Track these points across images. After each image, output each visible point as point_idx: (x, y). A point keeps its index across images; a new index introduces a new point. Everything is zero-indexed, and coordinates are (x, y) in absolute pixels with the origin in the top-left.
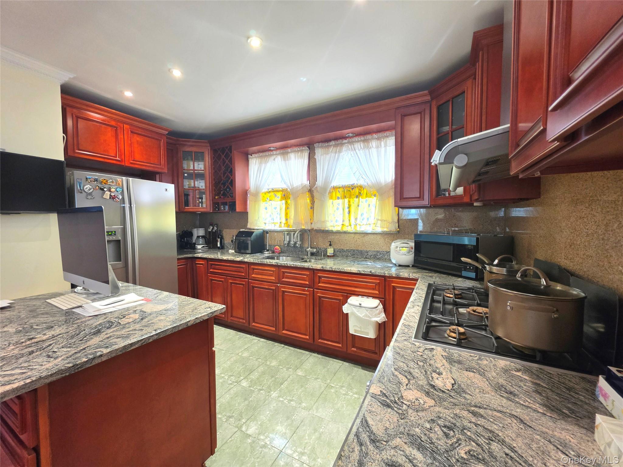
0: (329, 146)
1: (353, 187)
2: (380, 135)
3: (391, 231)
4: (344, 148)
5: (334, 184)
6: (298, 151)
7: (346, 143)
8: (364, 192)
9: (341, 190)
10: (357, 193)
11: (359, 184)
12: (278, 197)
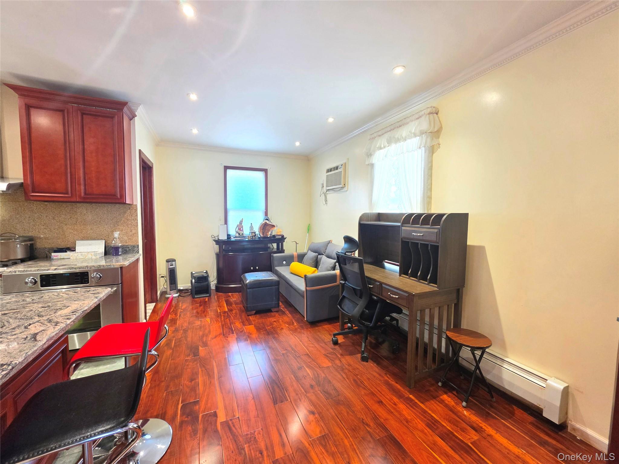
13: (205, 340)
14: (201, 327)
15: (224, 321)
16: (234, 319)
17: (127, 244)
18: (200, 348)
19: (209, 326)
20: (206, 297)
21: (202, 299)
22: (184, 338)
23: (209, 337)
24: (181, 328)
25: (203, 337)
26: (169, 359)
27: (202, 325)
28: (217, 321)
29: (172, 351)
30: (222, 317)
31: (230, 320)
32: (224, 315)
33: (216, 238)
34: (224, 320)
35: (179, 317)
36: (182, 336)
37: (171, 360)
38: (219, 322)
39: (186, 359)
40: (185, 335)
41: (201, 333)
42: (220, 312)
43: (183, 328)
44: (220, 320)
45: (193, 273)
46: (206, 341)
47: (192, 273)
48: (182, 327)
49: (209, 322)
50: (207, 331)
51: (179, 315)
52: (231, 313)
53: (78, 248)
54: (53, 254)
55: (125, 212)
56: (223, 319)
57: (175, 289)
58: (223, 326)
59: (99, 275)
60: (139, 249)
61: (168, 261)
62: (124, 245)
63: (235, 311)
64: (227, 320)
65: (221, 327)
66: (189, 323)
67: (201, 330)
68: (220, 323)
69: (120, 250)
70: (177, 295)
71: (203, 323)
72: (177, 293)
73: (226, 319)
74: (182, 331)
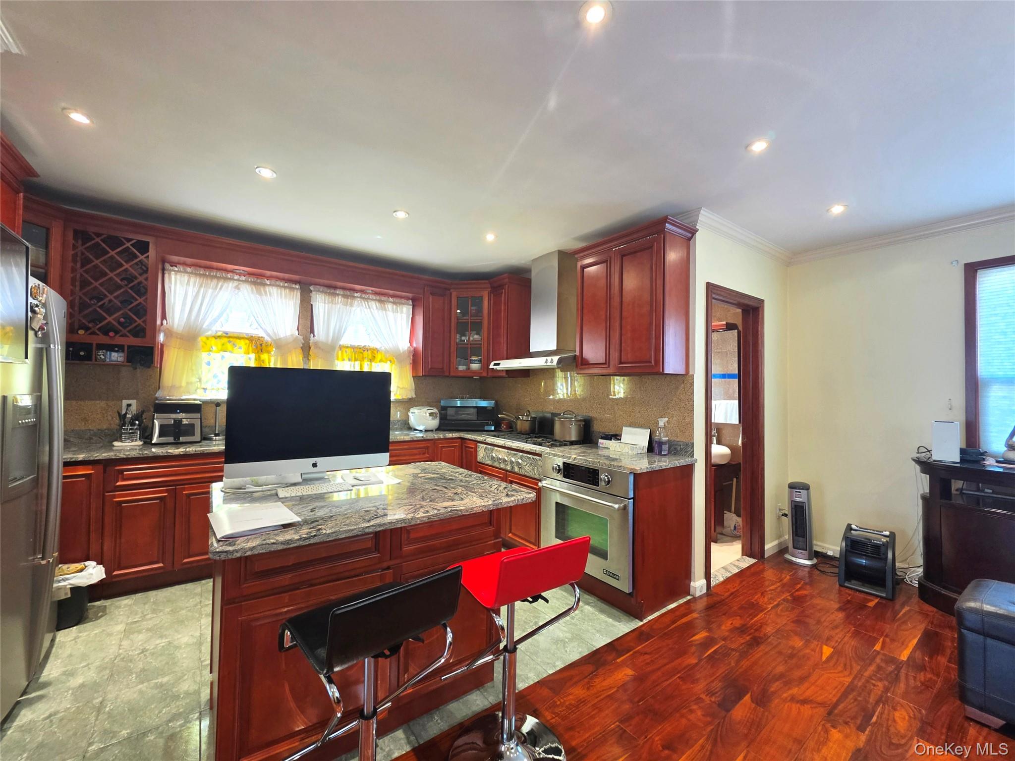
0: (335, 295)
1: (365, 349)
2: (397, 300)
3: (403, 399)
4: (356, 302)
5: (343, 342)
6: (285, 287)
7: (358, 297)
8: (379, 357)
9: (349, 350)
10: (370, 357)
11: (372, 347)
12: (240, 348)
13: (772, 689)
14: (792, 656)
15: (867, 681)
16: (905, 696)
17: (678, 440)
18: (747, 698)
19: (816, 666)
20: (877, 596)
21: (862, 595)
22: (737, 654)
23: (789, 689)
24: (752, 631)
25: (777, 680)
26: (678, 673)
27: (801, 654)
28: (845, 669)
29: (696, 661)
30: (872, 668)
31: (887, 690)
32: (883, 665)
33: (922, 456)
34: (870, 678)
35: (772, 608)
36: (739, 647)
37: (679, 677)
38: (851, 673)
39: (701, 696)
40: (745, 649)
41: (781, 669)
42: (878, 653)
43: (757, 634)
44: (855, 671)
45: (854, 527)
46: (774, 693)
47: (849, 526)
48: (756, 630)
49: (824, 658)
50: (797, 674)
51: (775, 603)
52: (911, 674)
53: (625, 438)
54: (600, 441)
55: (677, 388)
56: (867, 674)
57: (804, 548)
58: (853, 690)
59: (608, 478)
60: (693, 451)
61: (792, 486)
62: (674, 441)
63: (929, 676)
64: (880, 684)
65: (843, 690)
66: (778, 631)
67: (786, 662)
68: (850, 680)
69: (665, 447)
70: (808, 562)
71: (808, 651)
72: (809, 559)
73: (880, 680)
74: (748, 638)
